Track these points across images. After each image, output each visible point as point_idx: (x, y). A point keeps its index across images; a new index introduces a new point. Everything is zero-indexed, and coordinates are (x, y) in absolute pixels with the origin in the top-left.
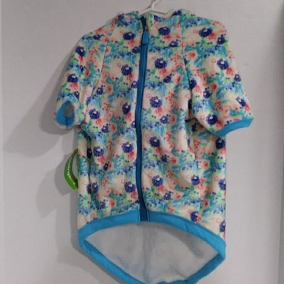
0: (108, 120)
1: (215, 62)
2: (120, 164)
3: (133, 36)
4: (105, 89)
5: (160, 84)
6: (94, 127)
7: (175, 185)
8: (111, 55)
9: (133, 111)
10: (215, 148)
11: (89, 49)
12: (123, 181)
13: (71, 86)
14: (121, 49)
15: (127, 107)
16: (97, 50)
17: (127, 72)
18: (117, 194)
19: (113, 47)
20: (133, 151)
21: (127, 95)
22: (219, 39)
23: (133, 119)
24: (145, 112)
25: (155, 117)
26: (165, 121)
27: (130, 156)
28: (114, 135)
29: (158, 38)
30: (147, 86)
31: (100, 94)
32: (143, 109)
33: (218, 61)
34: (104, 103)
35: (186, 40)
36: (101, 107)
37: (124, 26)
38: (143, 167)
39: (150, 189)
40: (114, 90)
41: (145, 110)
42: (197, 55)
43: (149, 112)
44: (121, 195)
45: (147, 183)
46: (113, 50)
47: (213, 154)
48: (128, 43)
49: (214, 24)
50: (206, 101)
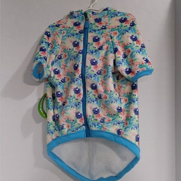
0: (65, 75)
1: (129, 37)
2: (73, 101)
3: (80, 24)
4: (63, 56)
5: (96, 51)
6: (56, 79)
7: (107, 113)
8: (66, 36)
9: (80, 68)
10: (131, 89)
11: (53, 33)
12: (75, 112)
13: (42, 53)
14: (72, 31)
15: (76, 66)
16: (58, 33)
17: (76, 45)
18: (71, 120)
19: (67, 31)
20: (81, 92)
21: (76, 59)
22: (131, 23)
23: (80, 73)
24: (87, 68)
25: (94, 71)
26: (99, 73)
27: (79, 96)
28: (68, 84)
29: (94, 24)
30: (88, 52)
31: (60, 59)
32: (86, 66)
33: (131, 36)
34: (63, 65)
35: (111, 25)
36: (60, 67)
37: (74, 18)
38: (87, 102)
39: (92, 116)
40: (69, 56)
41: (87, 67)
42: (118, 33)
43: (90, 68)
44: (73, 120)
45: (89, 112)
46: (67, 33)
47: (130, 93)
48: (77, 28)
49: (128, 15)
50: (124, 60)
